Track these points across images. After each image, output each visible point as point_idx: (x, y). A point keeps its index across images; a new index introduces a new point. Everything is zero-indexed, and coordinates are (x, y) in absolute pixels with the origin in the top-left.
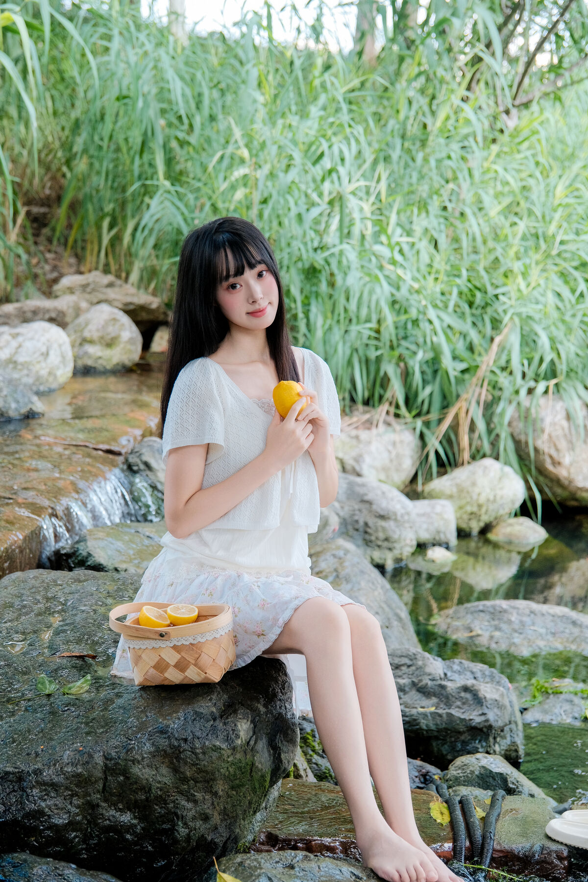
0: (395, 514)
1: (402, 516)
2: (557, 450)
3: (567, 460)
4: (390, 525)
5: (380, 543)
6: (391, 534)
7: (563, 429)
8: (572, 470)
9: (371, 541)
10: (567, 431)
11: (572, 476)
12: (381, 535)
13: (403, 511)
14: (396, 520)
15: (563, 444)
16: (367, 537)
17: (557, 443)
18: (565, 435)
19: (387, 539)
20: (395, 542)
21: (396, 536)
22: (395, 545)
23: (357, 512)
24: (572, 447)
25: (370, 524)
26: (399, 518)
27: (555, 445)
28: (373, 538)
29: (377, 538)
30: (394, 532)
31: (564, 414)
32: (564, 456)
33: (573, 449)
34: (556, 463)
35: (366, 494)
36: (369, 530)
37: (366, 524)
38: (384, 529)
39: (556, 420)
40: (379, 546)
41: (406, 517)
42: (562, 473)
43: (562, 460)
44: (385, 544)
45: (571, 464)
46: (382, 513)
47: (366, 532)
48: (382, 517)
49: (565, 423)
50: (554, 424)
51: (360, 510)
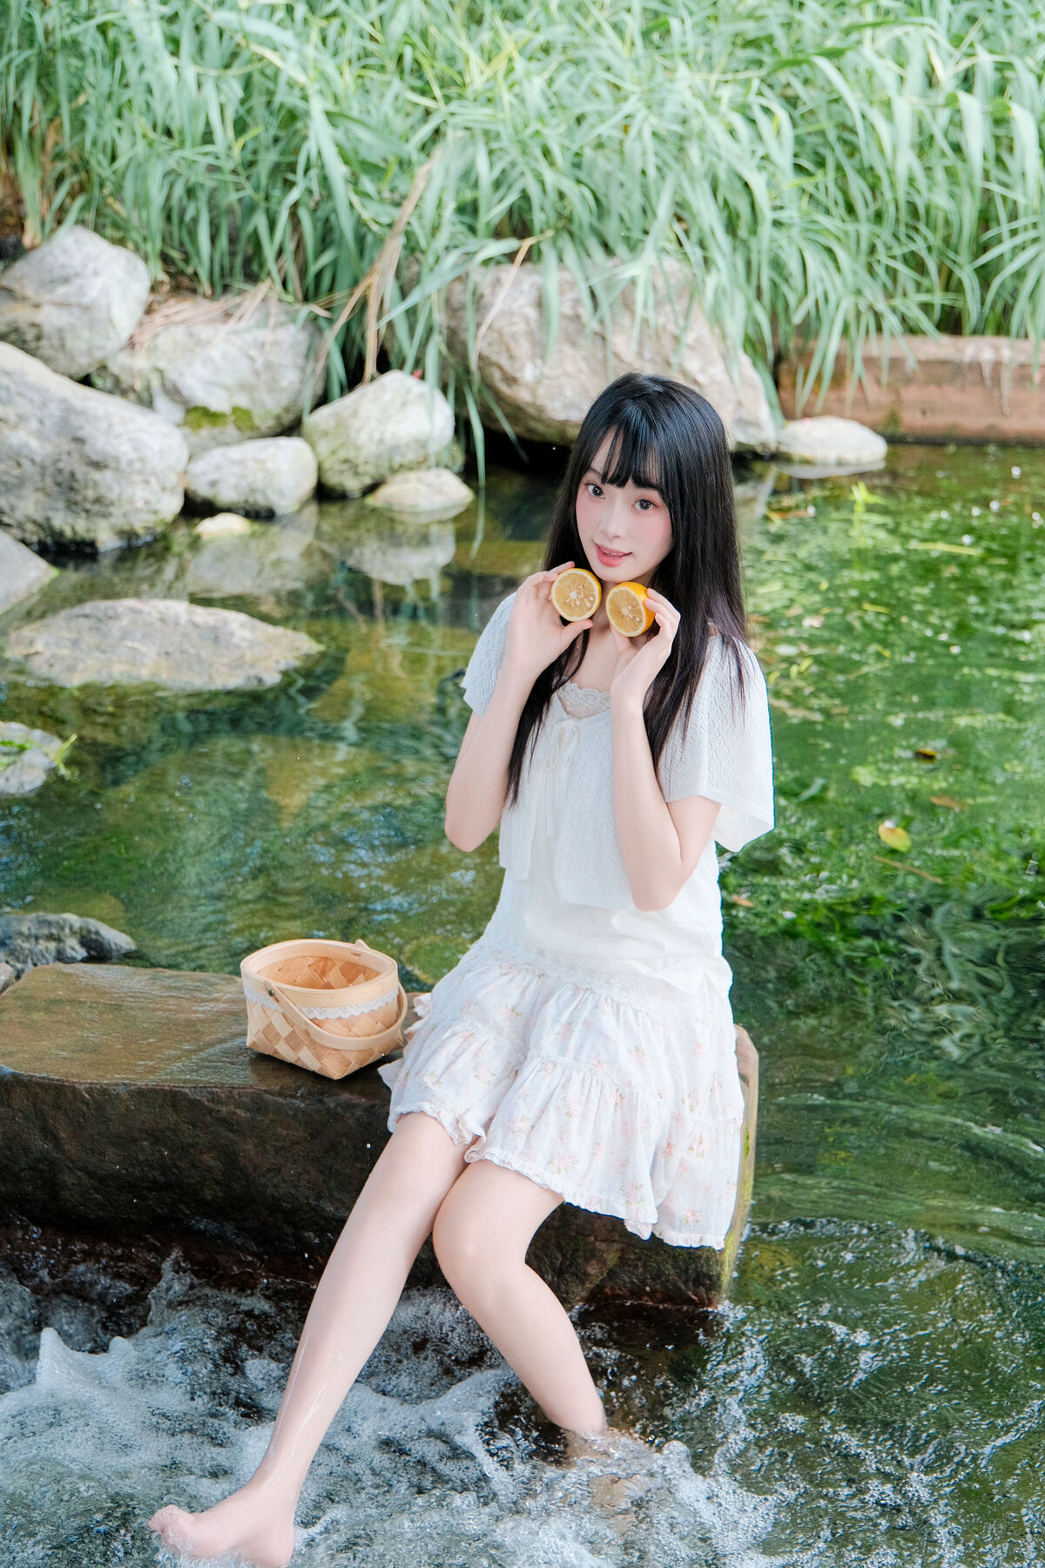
0: (117, 459)
1: (130, 463)
2: (511, 357)
3: (528, 373)
4: (105, 478)
5: (88, 506)
6: (103, 491)
7: (527, 321)
8: (541, 391)
9: (76, 503)
10: (534, 325)
11: (540, 402)
12: (91, 494)
13: (132, 455)
14: (117, 470)
15: (523, 348)
16: (72, 496)
17: (512, 345)
18: (530, 333)
19: (98, 500)
20: (112, 504)
21: (113, 495)
22: (112, 509)
23: (65, 457)
24: (540, 350)
25: (79, 476)
26: (123, 465)
27: (508, 350)
28: (79, 498)
29: (85, 499)
30: (110, 488)
31: (534, 294)
32: (522, 368)
33: (543, 358)
34: (511, 380)
35: (81, 428)
36: (75, 485)
37: (72, 474)
38: (96, 485)
39: (515, 306)
40: (87, 511)
41: (137, 466)
42: (522, 395)
43: (517, 375)
44: (96, 508)
45: (538, 381)
46: (95, 458)
47: (72, 489)
48: (97, 465)
49: (532, 313)
50: (508, 314)
51: (69, 454)
